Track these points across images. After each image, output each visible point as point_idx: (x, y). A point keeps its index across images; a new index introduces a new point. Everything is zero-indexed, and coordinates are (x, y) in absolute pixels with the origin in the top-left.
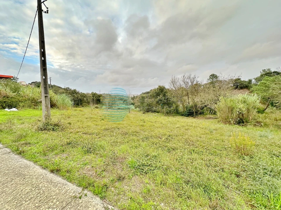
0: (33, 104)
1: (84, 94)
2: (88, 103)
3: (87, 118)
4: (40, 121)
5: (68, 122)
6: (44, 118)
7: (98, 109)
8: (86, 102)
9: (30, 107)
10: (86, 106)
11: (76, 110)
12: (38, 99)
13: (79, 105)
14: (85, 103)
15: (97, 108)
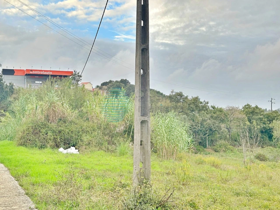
0: (106, 138)
1: (221, 110)
2: (235, 141)
3: (238, 194)
4: (123, 186)
5: (188, 198)
6: (136, 181)
7: (268, 163)
8: (225, 139)
9: (100, 145)
10: (225, 151)
11: (201, 163)
12: (115, 127)
13: (205, 146)
14: (222, 142)
15: (261, 158)
